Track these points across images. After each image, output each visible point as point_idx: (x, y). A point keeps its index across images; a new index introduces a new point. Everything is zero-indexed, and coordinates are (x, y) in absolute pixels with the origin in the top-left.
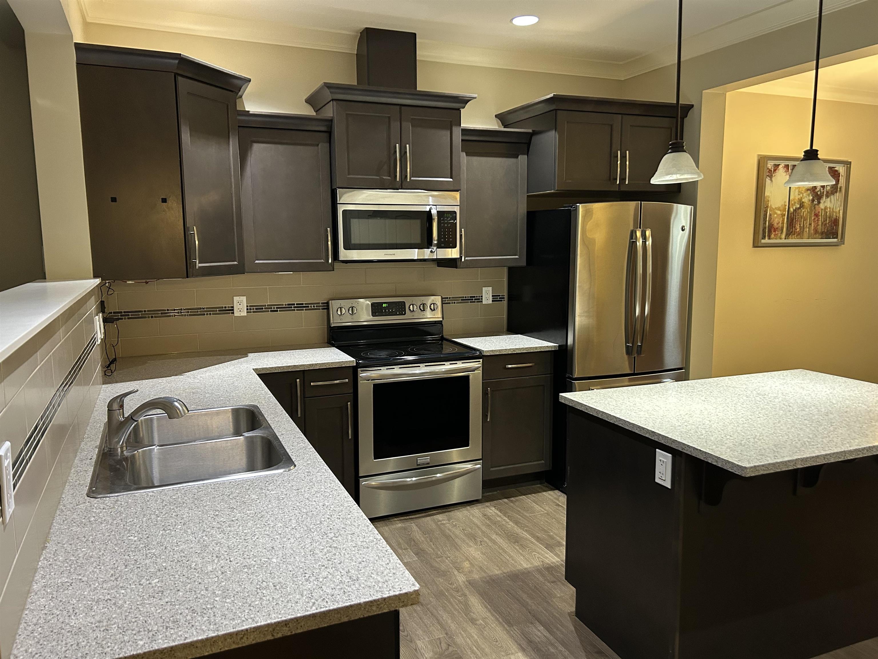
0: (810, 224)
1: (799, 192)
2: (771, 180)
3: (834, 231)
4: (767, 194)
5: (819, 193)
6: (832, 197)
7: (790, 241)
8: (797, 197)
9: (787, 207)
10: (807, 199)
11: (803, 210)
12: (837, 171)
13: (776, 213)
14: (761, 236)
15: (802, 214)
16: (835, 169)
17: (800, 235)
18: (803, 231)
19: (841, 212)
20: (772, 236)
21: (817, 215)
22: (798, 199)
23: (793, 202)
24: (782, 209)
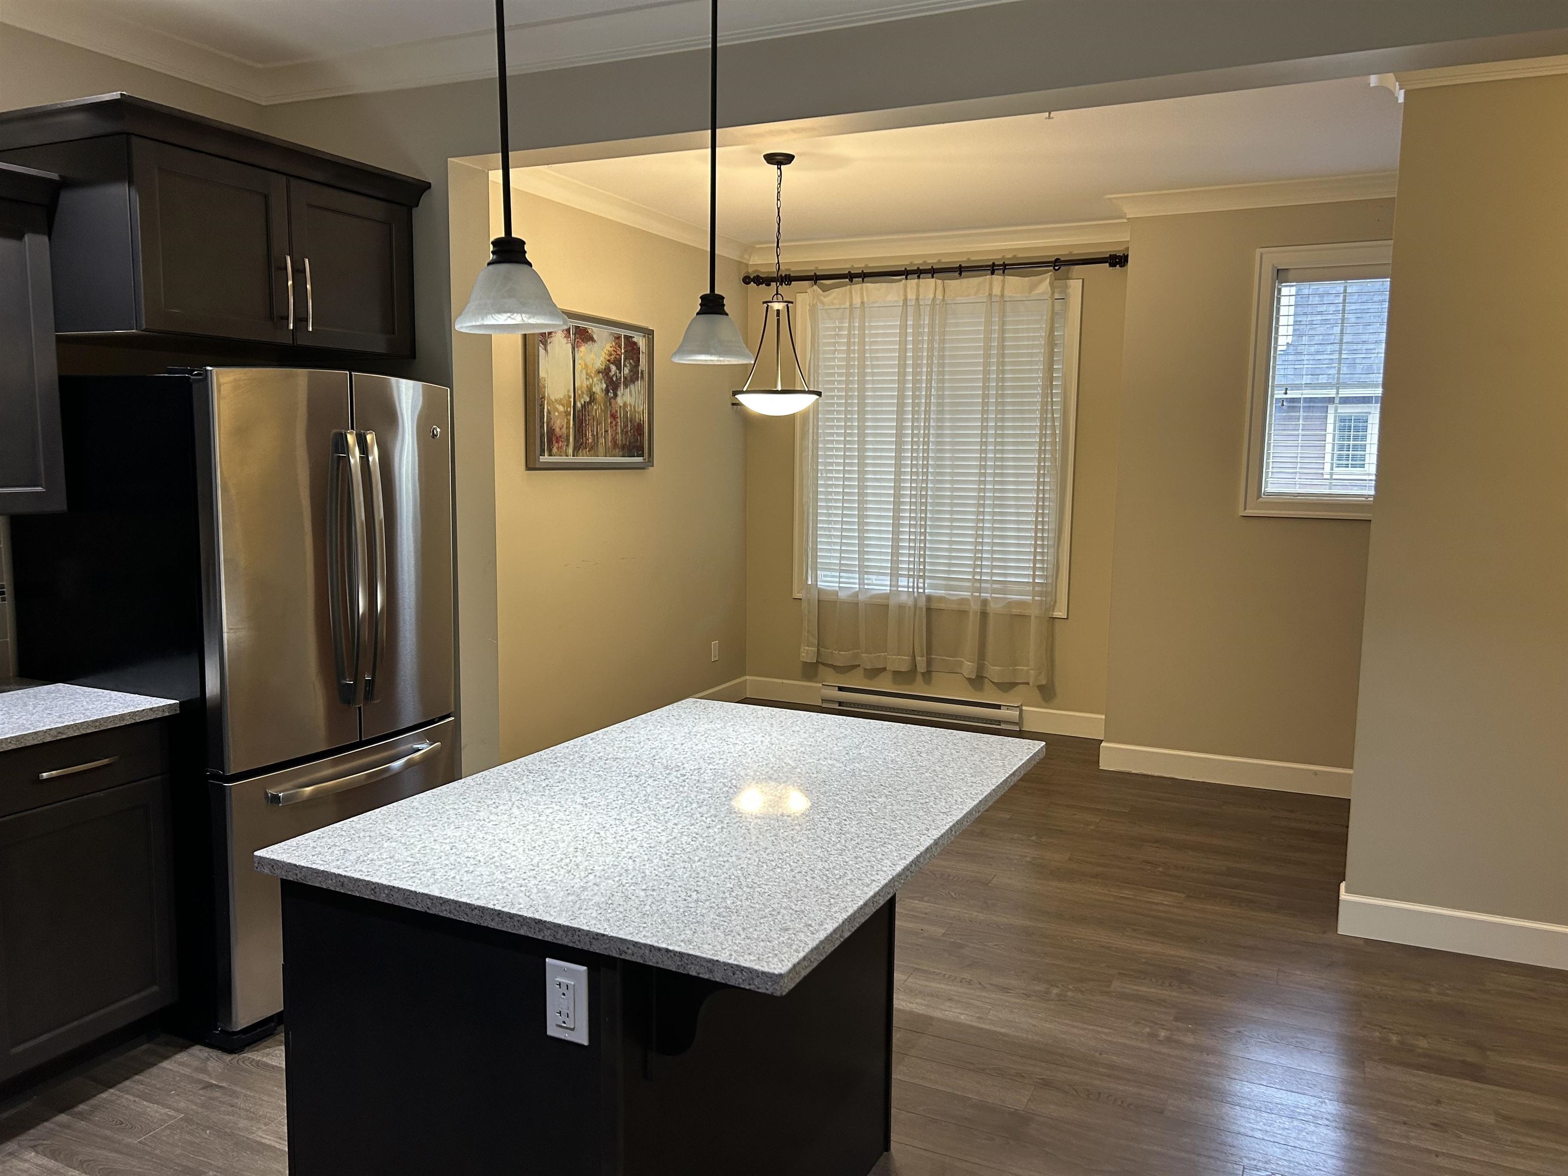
0: (606, 431)
1: (587, 374)
2: (546, 349)
3: (638, 444)
4: (542, 374)
5: (614, 379)
6: (632, 386)
7: (582, 459)
8: (586, 383)
9: (572, 400)
10: (599, 387)
11: (595, 407)
12: (635, 343)
13: (557, 410)
14: (538, 451)
15: (594, 413)
16: (633, 339)
17: (593, 449)
18: (598, 442)
19: (646, 412)
20: (555, 450)
21: (614, 416)
22: (587, 386)
23: (580, 392)
24: (565, 402)
